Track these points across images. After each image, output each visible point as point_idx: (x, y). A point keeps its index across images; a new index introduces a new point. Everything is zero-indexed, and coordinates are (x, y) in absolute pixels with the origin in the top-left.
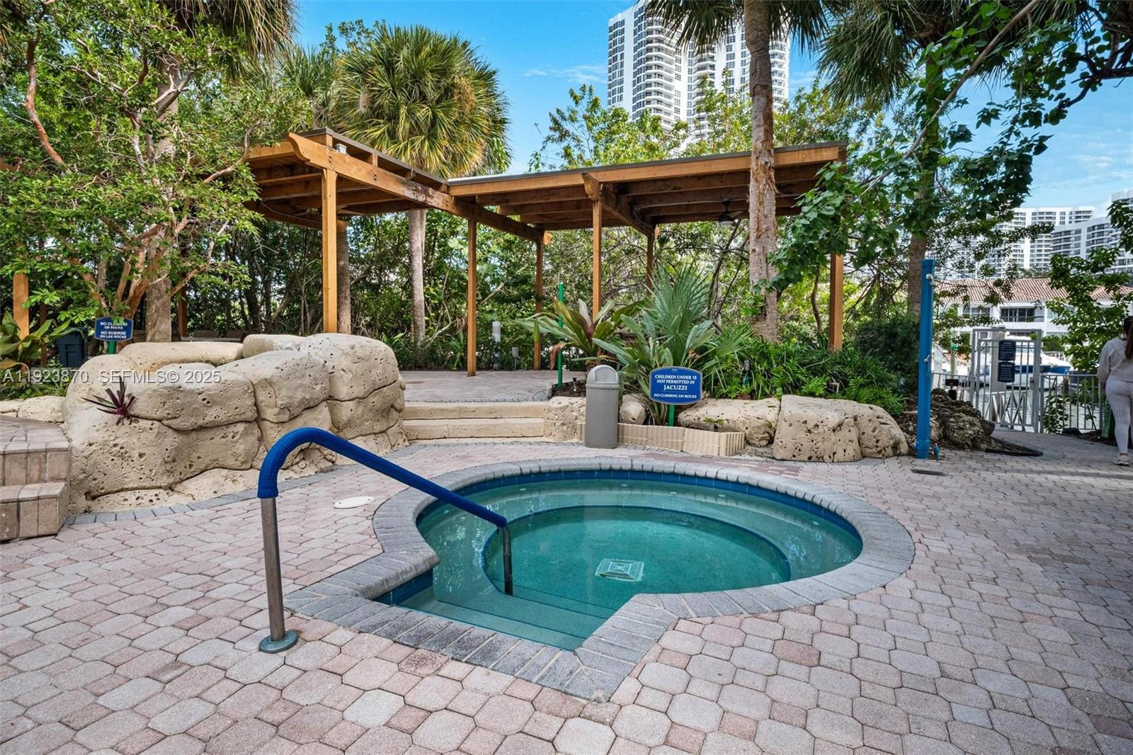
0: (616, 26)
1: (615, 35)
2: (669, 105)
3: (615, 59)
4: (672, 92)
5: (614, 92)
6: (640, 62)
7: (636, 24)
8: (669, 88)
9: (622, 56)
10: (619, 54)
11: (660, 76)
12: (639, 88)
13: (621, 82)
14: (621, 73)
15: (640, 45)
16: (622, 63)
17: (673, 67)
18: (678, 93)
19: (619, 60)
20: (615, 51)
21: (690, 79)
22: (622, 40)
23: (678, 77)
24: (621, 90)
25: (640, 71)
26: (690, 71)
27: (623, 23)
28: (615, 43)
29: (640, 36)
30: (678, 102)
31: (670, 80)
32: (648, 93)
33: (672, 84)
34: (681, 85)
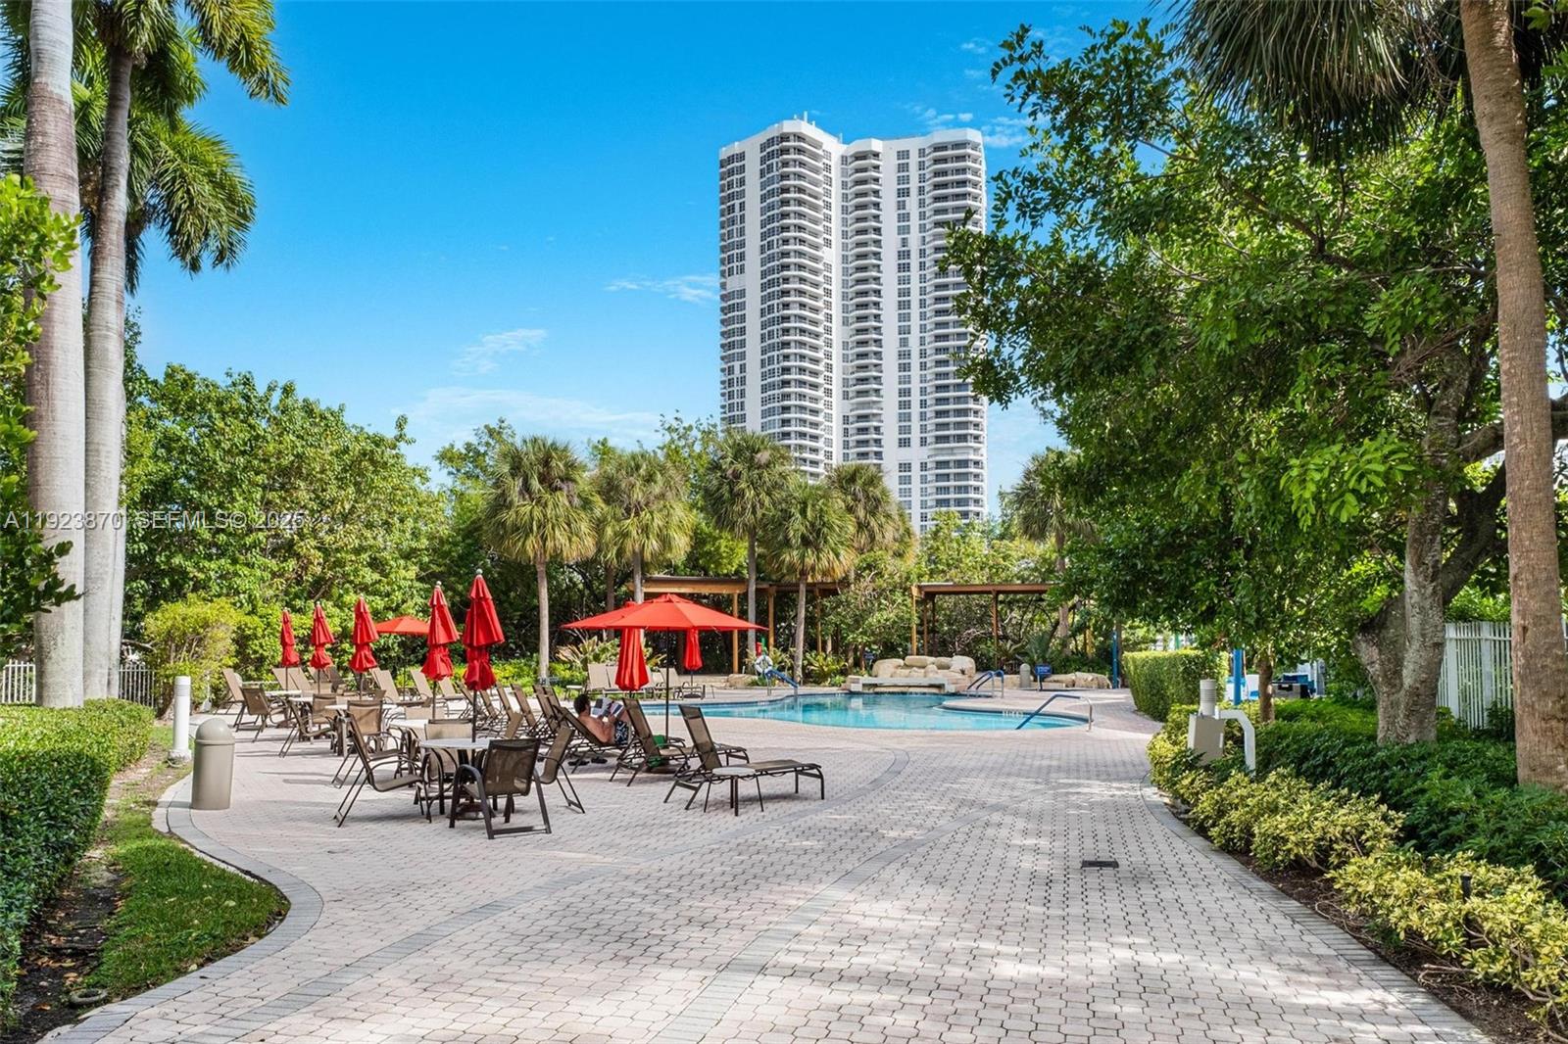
0: (731, 159)
1: (731, 173)
2: (816, 285)
3: (731, 209)
4: (820, 266)
5: (730, 259)
6: (771, 219)
7: (763, 161)
8: (815, 259)
9: (742, 206)
10: (737, 202)
11: (802, 241)
12: (771, 258)
13: (742, 244)
14: (742, 232)
15: (771, 193)
16: (742, 217)
17: (820, 228)
18: (828, 267)
19: (737, 213)
20: (731, 197)
21: (845, 247)
22: (742, 182)
23: (828, 243)
24: (742, 257)
25: (771, 232)
26: (845, 235)
27: (742, 156)
28: (730, 185)
29: (771, 181)
30: (828, 280)
31: (816, 247)
32: (786, 267)
33: (819, 253)
34: (831, 255)
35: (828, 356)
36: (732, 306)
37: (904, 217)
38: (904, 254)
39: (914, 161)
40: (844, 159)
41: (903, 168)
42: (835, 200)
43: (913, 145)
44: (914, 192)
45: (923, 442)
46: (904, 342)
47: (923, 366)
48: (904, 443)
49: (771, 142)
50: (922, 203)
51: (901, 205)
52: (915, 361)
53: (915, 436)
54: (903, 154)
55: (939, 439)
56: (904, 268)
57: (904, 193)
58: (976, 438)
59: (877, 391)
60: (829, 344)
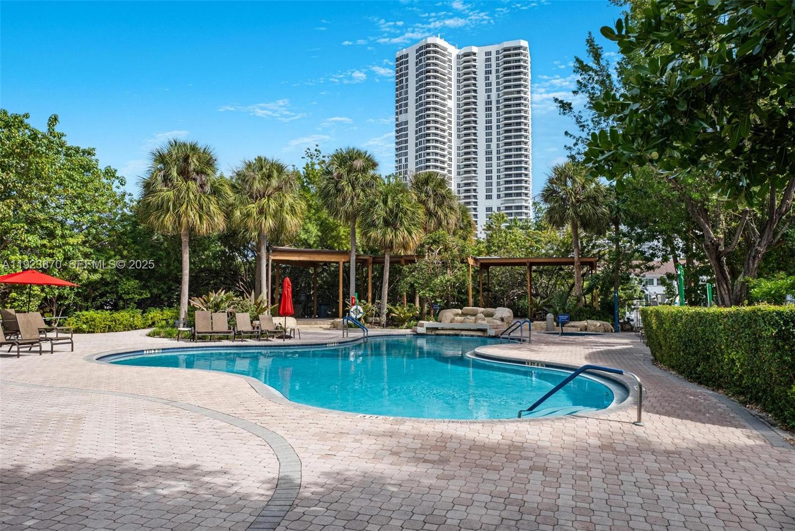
0: (401, 57)
1: (401, 64)
2: (444, 118)
3: (401, 82)
4: (446, 109)
5: (401, 106)
6: (421, 86)
7: (417, 57)
8: (444, 105)
9: (407, 80)
10: (404, 78)
11: (436, 96)
12: (421, 105)
13: (407, 99)
14: (406, 93)
15: (421, 73)
16: (407, 86)
17: (446, 90)
18: (450, 109)
19: (404, 83)
20: (401, 76)
21: (458, 99)
22: (407, 68)
23: (450, 98)
24: (406, 105)
25: (421, 92)
26: (458, 93)
27: (407, 56)
28: (401, 70)
29: (421, 67)
30: (450, 116)
31: (444, 100)
32: (428, 109)
33: (445, 102)
34: (452, 104)
35: (450, 153)
36: (401, 129)
37: (489, 84)
38: (489, 103)
39: (493, 56)
40: (458, 57)
41: (488, 60)
42: (454, 77)
43: (493, 49)
44: (494, 72)
45: (499, 197)
46: (488, 146)
47: (498, 159)
48: (489, 197)
49: (421, 48)
50: (498, 77)
51: (487, 78)
52: (494, 156)
53: (494, 193)
54: (488, 53)
55: (507, 195)
56: (488, 109)
57: (488, 72)
58: (526, 194)
59: (475, 171)
60: (450, 148)
